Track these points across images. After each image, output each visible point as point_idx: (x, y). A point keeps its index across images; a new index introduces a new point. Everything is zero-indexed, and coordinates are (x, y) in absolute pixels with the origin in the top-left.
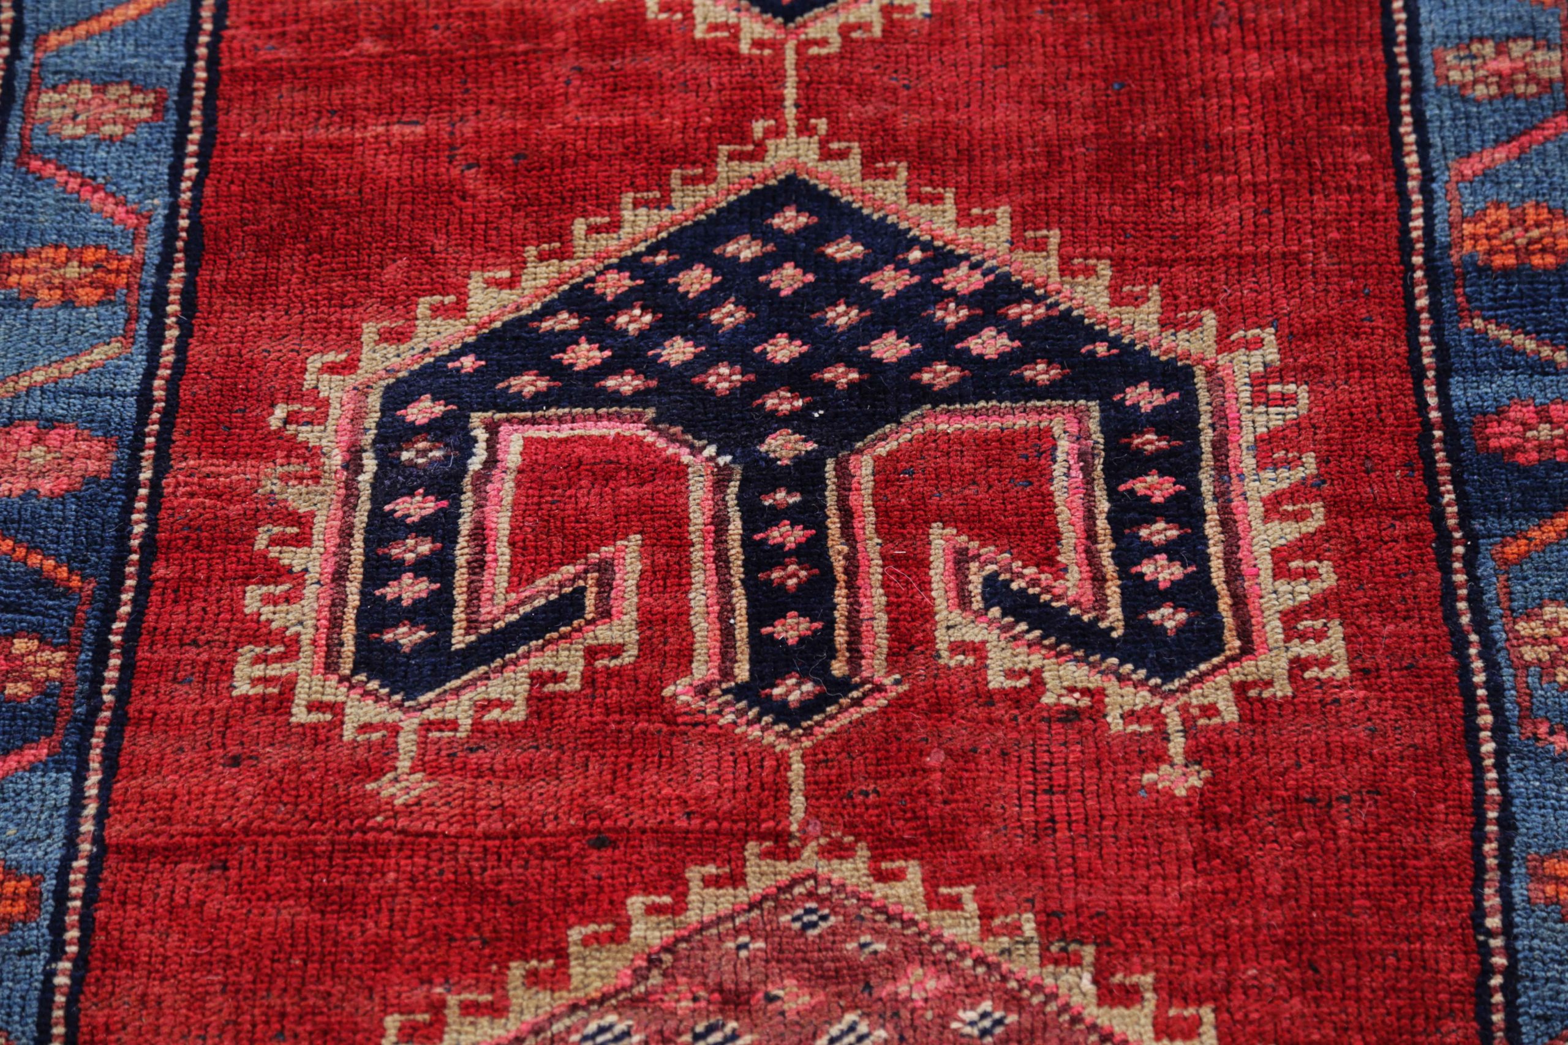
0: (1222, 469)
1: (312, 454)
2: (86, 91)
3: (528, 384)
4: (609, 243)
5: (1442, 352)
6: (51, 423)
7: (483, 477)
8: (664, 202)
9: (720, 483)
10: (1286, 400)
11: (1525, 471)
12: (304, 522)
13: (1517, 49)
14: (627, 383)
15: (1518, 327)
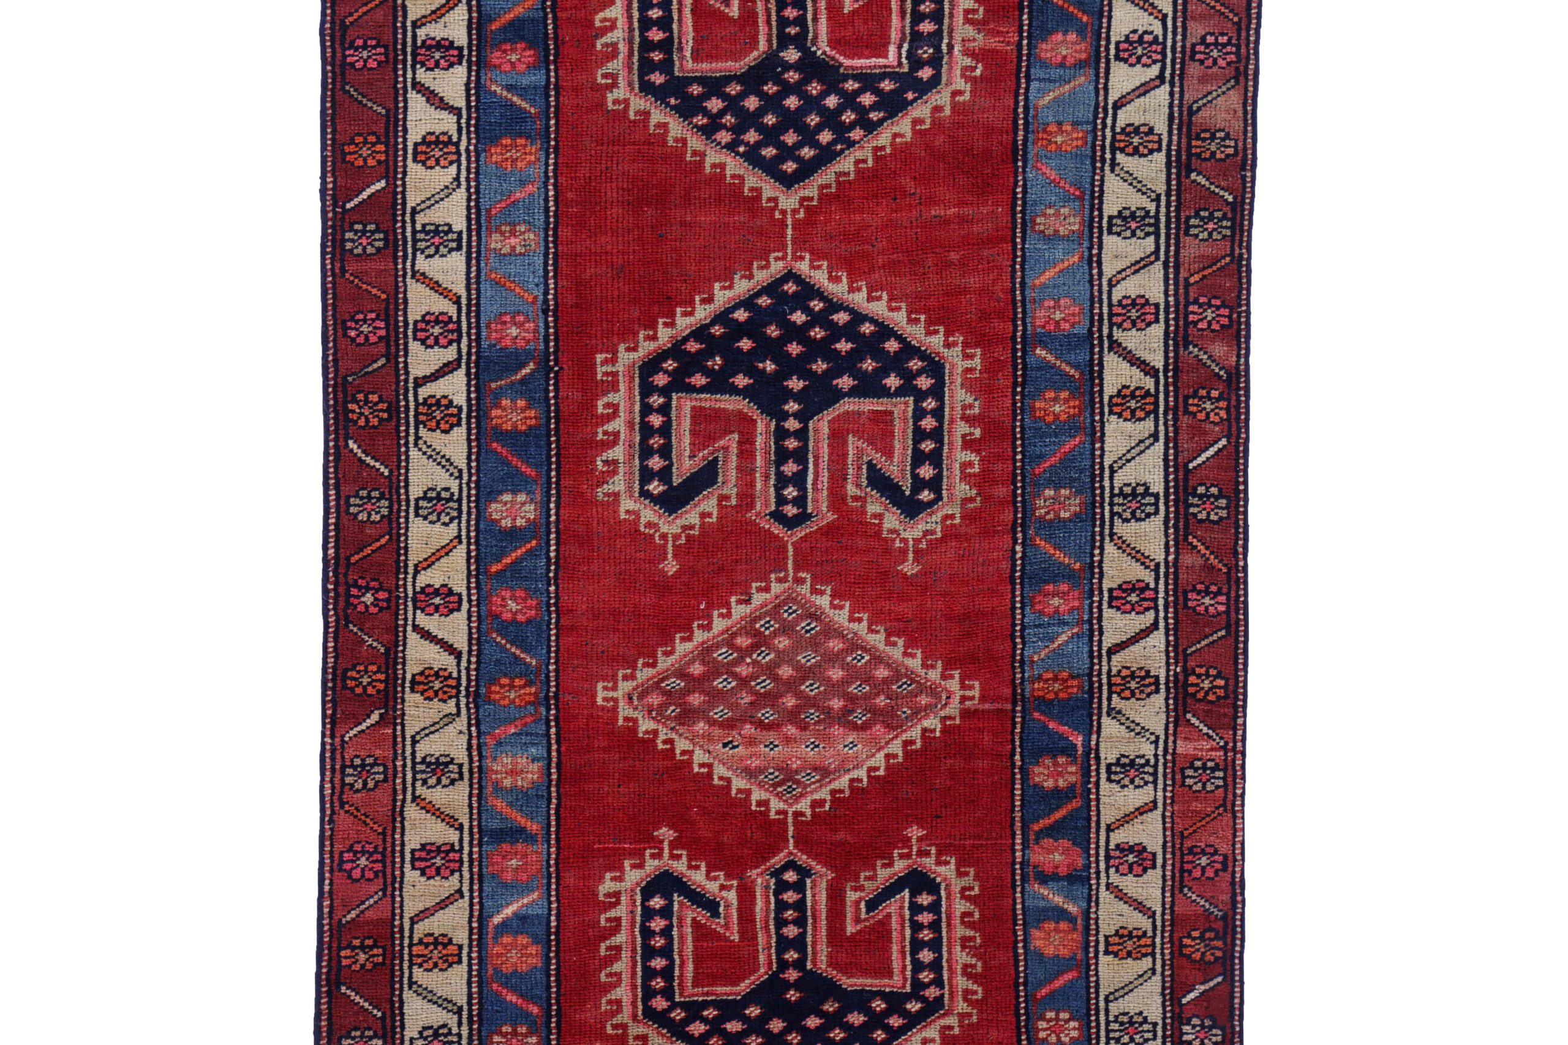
0: (631, 42)
1: (967, 52)
2: (1062, 231)
3: (887, 85)
4: (859, 155)
5: (548, 96)
6: (1062, 65)
7: (902, 40)
8: (839, 174)
9: (816, 37)
10: (605, 76)
11: (522, 38)
12: (967, 21)
13: (506, 250)
14: (851, 85)
15: (519, 108)
